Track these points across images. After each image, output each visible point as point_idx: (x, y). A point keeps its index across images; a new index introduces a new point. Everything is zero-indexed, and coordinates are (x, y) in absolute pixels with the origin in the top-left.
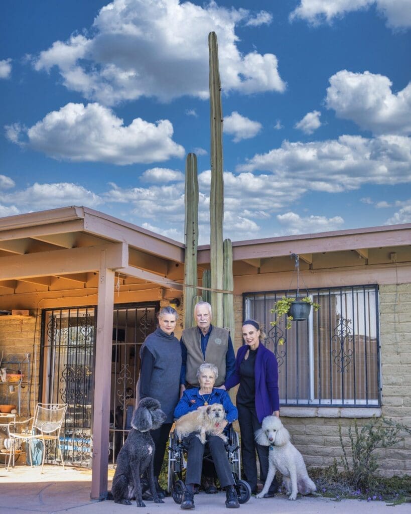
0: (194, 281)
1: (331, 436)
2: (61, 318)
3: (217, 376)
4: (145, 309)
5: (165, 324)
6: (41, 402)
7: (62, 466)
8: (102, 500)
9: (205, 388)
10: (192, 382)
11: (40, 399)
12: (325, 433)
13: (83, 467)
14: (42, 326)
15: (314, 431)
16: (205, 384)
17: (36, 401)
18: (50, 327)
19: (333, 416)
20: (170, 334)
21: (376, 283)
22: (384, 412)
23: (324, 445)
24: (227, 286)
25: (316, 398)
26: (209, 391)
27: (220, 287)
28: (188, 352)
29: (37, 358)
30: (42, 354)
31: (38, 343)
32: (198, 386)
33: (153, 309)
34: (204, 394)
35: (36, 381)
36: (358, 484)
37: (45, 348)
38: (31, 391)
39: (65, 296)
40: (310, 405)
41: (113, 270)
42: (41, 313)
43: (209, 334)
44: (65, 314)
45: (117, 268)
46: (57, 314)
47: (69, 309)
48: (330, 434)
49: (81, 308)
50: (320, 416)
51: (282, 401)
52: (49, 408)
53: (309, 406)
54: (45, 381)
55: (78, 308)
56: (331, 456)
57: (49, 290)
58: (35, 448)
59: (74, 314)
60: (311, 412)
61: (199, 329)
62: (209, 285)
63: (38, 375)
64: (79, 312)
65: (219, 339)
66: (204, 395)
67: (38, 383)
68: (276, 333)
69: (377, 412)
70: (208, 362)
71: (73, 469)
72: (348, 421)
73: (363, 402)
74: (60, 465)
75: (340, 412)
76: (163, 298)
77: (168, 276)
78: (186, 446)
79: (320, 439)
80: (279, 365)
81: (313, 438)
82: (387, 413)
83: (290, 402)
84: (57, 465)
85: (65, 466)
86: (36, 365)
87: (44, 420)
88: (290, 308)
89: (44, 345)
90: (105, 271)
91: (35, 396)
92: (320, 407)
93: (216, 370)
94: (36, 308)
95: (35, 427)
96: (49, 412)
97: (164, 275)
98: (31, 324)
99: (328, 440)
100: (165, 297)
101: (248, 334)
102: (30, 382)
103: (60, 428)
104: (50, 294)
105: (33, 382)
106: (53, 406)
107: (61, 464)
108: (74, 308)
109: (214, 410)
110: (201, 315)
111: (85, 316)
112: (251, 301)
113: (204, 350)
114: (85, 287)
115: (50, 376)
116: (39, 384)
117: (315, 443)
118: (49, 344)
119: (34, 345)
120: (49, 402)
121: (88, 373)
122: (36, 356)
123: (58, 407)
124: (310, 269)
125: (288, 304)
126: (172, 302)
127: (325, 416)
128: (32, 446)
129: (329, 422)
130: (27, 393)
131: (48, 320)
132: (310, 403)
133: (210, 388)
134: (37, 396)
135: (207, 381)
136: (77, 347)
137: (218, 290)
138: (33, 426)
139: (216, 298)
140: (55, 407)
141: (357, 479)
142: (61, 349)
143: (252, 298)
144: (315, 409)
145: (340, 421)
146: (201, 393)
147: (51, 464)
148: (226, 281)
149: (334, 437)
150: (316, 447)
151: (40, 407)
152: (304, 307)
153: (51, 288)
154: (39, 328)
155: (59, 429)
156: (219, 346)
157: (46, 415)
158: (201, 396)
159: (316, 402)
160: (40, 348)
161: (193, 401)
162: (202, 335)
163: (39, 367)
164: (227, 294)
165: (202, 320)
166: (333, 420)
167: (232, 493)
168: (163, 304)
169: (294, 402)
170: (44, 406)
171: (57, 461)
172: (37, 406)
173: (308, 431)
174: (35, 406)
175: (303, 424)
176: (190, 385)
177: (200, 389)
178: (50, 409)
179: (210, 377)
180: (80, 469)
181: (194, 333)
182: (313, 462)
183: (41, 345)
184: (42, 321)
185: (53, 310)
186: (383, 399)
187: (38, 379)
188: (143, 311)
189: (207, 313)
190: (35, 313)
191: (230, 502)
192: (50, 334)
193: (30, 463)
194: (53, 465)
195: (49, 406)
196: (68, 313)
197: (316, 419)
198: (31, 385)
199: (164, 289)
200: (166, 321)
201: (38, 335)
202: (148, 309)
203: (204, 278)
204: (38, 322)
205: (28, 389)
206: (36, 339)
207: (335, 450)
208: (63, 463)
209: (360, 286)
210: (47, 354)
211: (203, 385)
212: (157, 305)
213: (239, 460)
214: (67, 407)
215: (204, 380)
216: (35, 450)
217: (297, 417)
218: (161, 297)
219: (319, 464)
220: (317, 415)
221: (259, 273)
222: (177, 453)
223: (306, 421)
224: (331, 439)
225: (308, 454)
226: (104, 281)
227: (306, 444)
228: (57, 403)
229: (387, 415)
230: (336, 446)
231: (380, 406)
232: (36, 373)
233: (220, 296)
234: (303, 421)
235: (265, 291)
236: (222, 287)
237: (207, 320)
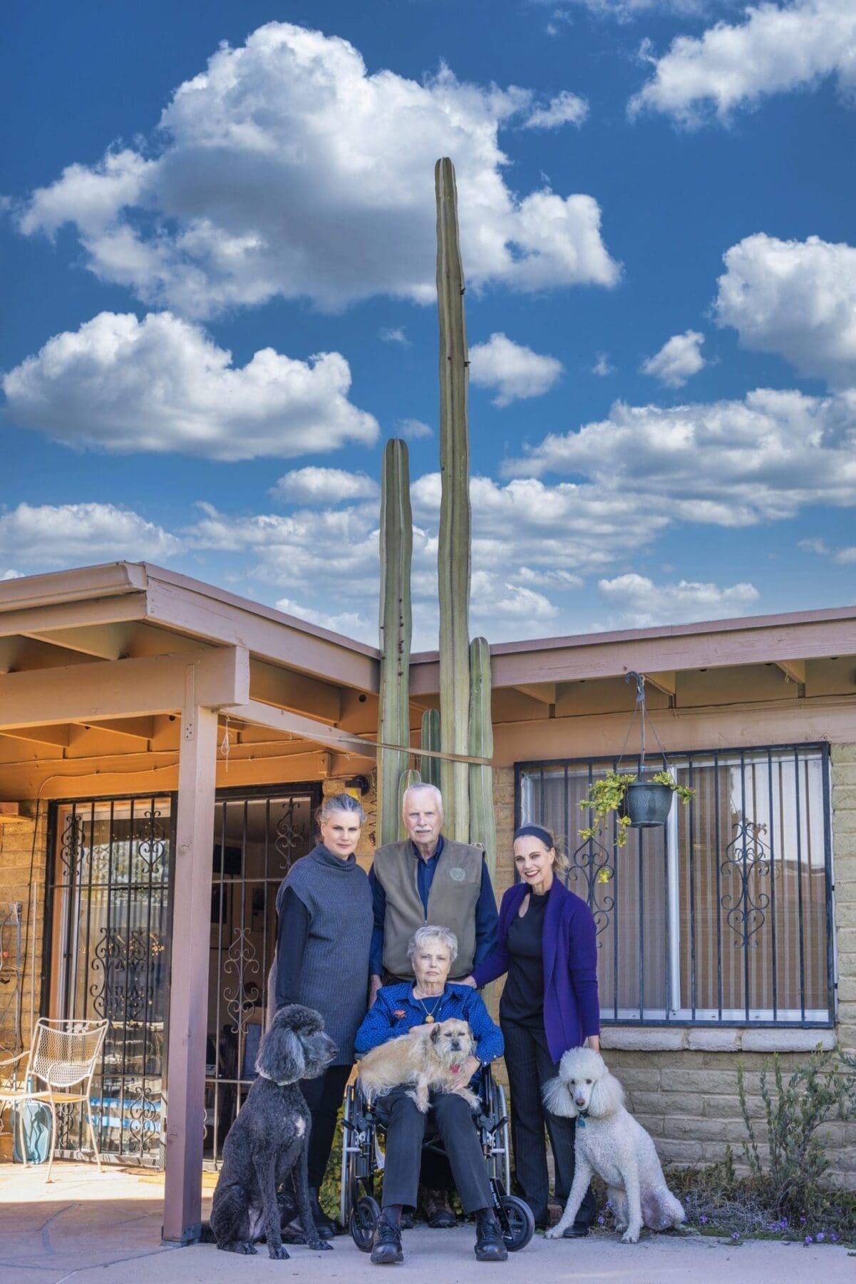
0: (402, 733)
1: (719, 1094)
2: (93, 821)
3: (456, 955)
4: (287, 800)
5: (336, 834)
6: (47, 1016)
7: (96, 1163)
8: (189, 1242)
9: (426, 982)
10: (397, 968)
11: (44, 1010)
12: (706, 1087)
13: (144, 1167)
14: (48, 841)
15: (681, 1083)
16: (428, 973)
17: (35, 1013)
18: (67, 842)
19: (725, 1049)
20: (345, 859)
21: (823, 740)
22: (842, 1039)
23: (703, 1115)
24: (478, 748)
25: (684, 1005)
26: (438, 991)
27: (462, 750)
28: (386, 899)
29: (37, 914)
30: (48, 904)
31: (39, 879)
32: (410, 979)
33: (308, 799)
34: (425, 996)
35: (34, 967)
36: (782, 1205)
37: (56, 891)
38: (24, 991)
39: (102, 770)
40: (670, 1022)
41: (214, 710)
42: (46, 810)
43: (436, 858)
44: (103, 811)
45: (224, 706)
46: (84, 812)
47: (112, 799)
48: (717, 1091)
49: (139, 797)
50: (693, 1047)
51: (606, 1014)
52: (65, 1030)
53: (667, 1024)
54: (56, 969)
55: (133, 798)
56: (720, 1141)
57: (64, 757)
58: (32, 1123)
59: (122, 811)
60: (673, 1039)
61: (414, 847)
62: (436, 745)
63: (39, 952)
64: (136, 807)
65: (459, 870)
66: (423, 1000)
67: (40, 971)
68: (592, 856)
69: (825, 1039)
70: (433, 923)
71: (122, 1171)
72: (757, 1059)
73: (794, 1015)
74: (91, 1162)
75: (740, 1038)
76: (330, 774)
77: (341, 724)
78: (384, 1117)
79: (694, 1101)
80: (598, 930)
81: (677, 1098)
82: (850, 1042)
83: (624, 1014)
84: (83, 1161)
85: (103, 1163)
86: (36, 930)
87: (53, 1057)
88: (625, 797)
89: (53, 882)
90: (196, 713)
91: (32, 1002)
92: (693, 1027)
93: (452, 942)
94: (35, 798)
95: (33, 1073)
96: (65, 1039)
97: (333, 722)
98: (22, 835)
99: (712, 1104)
100: (335, 773)
101: (527, 858)
102: (21, 969)
103: (91, 1075)
104: (69, 765)
105: (27, 971)
106: (74, 1024)
107: (93, 1159)
108: (122, 798)
109: (449, 1035)
110: (418, 814)
111: (148, 816)
112: (535, 782)
113: (424, 896)
114: (149, 750)
115: (68, 955)
116: (42, 975)
117: (683, 1110)
118: (64, 880)
119: (30, 885)
120: (66, 1017)
121: (156, 949)
122: (34, 908)
123: (86, 1028)
124: (671, 707)
125: (619, 789)
126: (349, 784)
127: (706, 1048)
128: (26, 1118)
129: (715, 1063)
130: (13, 995)
131: (64, 826)
132: (672, 1018)
133: (438, 983)
134: (38, 1002)
135: (432, 967)
136: (131, 889)
137: (459, 756)
138: (28, 1072)
139: (453, 776)
140: (78, 1027)
141: (780, 1195)
142: (93, 893)
143: (537, 775)
144: (682, 1031)
145: (741, 1058)
146: (418, 994)
147: (71, 1160)
148: (475, 735)
149: (727, 1097)
150: (685, 1120)
151: (45, 1027)
152: (658, 795)
153: (71, 751)
154: (41, 844)
155: (88, 1078)
156: (461, 886)
157: (57, 1047)
158: (419, 1001)
159: (685, 1015)
160: (44, 890)
161: (400, 1013)
162: (421, 861)
163: (41, 935)
164: (480, 765)
165: (419, 825)
166: (725, 1057)
167: (491, 1227)
168: (330, 788)
169: (632, 1014)
170: (54, 1026)
171: (85, 1154)
172: (38, 1024)
173: (666, 1082)
174: (32, 1023)
175: (655, 1066)
176: (393, 975)
177: (415, 984)
178: (69, 1033)
179: (440, 958)
180: (135, 1170)
181: (400, 855)
182: (679, 1155)
183: (46, 883)
184: (49, 828)
185: (75, 801)
186: (840, 1009)
187: (40, 962)
188: (284, 805)
189: (431, 809)
190: (34, 810)
191: (485, 1248)
192: (67, 859)
193: (22, 1159)
194: (75, 1161)
195: (66, 1024)
196: (110, 809)
197: (685, 1053)
198: (24, 975)
199: (332, 754)
200: (339, 828)
201: (40, 861)
202: (295, 800)
203: (426, 728)
204: (39, 830)
205: (17, 987)
206: (34, 870)
207: (730, 1127)
208: (98, 1157)
209: (786, 746)
210: (60, 904)
211: (422, 976)
212: (315, 790)
213: (507, 1150)
214: (106, 1026)
215: (425, 965)
216: (32, 1127)
217: (641, 1051)
218: (325, 773)
219: (691, 1159)
220: (687, 1047)
221: (552, 717)
222: (363, 1134)
223: (661, 1060)
224: (721, 1102)
225: (666, 1137)
226: (193, 734)
227: (663, 1114)
228: (85, 1018)
229: (849, 1046)
230: (732, 1116)
231: (833, 1024)
232: (35, 949)
233: (462, 769)
234: (655, 1059)
235: (566, 757)
236: (466, 750)
237: (431, 826)
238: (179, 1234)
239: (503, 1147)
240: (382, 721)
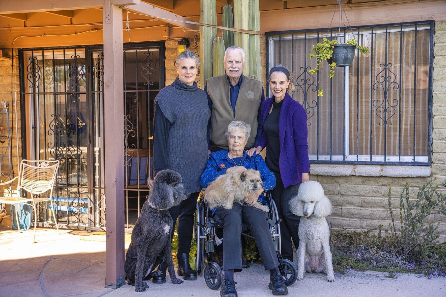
0: (213, 18)
1: (369, 196)
2: (43, 60)
3: (249, 135)
4: (147, 50)
6: (26, 159)
7: (56, 229)
8: (119, 286)
9: (233, 150)
11: (24, 155)
12: (363, 193)
13: (80, 230)
14: (20, 70)
15: (350, 191)
16: (234, 145)
17: (19, 157)
18: (30, 71)
19: (374, 175)
21: (431, 19)
22: (434, 171)
23: (361, 206)
24: (253, 26)
25: (351, 154)
26: (240, 154)
27: (245, 27)
28: (213, 106)
29: (17, 107)
30: (22, 103)
31: (16, 90)
32: (226, 148)
33: (158, 50)
34: (235, 157)
35: (17, 134)
36: (408, 254)
37: (26, 96)
38: (13, 146)
39: (46, 33)
40: (346, 162)
41: (121, 7)
42: (17, 54)
43: (239, 85)
44: (49, 55)
45: (126, 5)
46: (38, 55)
47: (53, 49)
48: (368, 195)
49: (68, 48)
50: (357, 175)
51: (312, 157)
52: (36, 165)
53: (344, 163)
54: (29, 134)
55: (65, 48)
56: (370, 219)
57: (25, 26)
58: (22, 211)
59: (59, 55)
60: (347, 170)
61: (228, 78)
62: (232, 24)
63: (19, 126)
64: (66, 53)
65: (251, 92)
66: (234, 159)
67: (21, 136)
68: (305, 80)
69: (424, 171)
70: (238, 120)
71: (70, 233)
72: (390, 180)
73: (408, 159)
74: (53, 228)
75: (382, 170)
76: (169, 38)
77: (174, 11)
78: (219, 221)
79: (357, 200)
81: (349, 198)
82: (438, 172)
83: (322, 158)
84: (49, 228)
85: (60, 229)
86: (17, 116)
87: (30, 178)
88: (333, 53)
89: (24, 91)
90: (111, 8)
91: (17, 151)
92: (357, 164)
94: (11, 47)
95: (21, 187)
96: (36, 170)
97: (170, 10)
98: (5, 67)
99: (366, 201)
100: (172, 36)
101: (278, 83)
102: (10, 135)
103: (52, 188)
104: (27, 30)
105: (14, 136)
106: (40, 163)
107: (54, 227)
108: (59, 48)
110: (232, 62)
111: (73, 58)
112: (275, 42)
114: (71, 24)
115: (35, 128)
116: (22, 138)
117: (351, 204)
118: (30, 90)
119: (12, 92)
120: (36, 159)
121: (80, 124)
122: (15, 104)
123: (48, 164)
124: (349, 3)
125: (331, 48)
126: (180, 43)
127: (364, 175)
128: (18, 209)
129: (367, 182)
130: (7, 148)
131: (28, 63)
132: (346, 160)
133: (239, 150)
134: (21, 151)
135: (235, 142)
136: (66, 94)
137: (244, 30)
138: (18, 186)
139: (241, 40)
140: (43, 164)
141: (408, 249)
142: (46, 96)
143: (278, 38)
144: (352, 167)
145: (382, 179)
146: (231, 156)
147: (43, 227)
148: (252, 19)
149: (374, 198)
150: (352, 208)
151: (26, 164)
152: (349, 51)
153: (28, 23)
154: (16, 71)
155: (50, 190)
156: (251, 101)
157: (32, 172)
158: (231, 159)
159: (353, 158)
160: (19, 95)
161: (223, 166)
162: (232, 86)
163: (20, 118)
164: (254, 35)
165: (232, 68)
166: (373, 179)
167: (279, 277)
168: (169, 44)
169: (327, 158)
170: (29, 163)
171: (50, 224)
172: (22, 163)
173: (342, 191)
174: (17, 160)
175: (337, 183)
177: (229, 151)
178: (38, 167)
179: (240, 138)
180: (76, 232)
181: (221, 84)
182: (349, 225)
183: (20, 92)
184: (19, 64)
185: (33, 50)
186: (434, 156)
187: (20, 131)
188: (145, 52)
190: (11, 54)
191: (278, 289)
192: (31, 79)
193: (17, 228)
194: (46, 228)
195: (36, 163)
196: (52, 54)
197: (353, 178)
198: (12, 138)
199: (170, 27)
200: (184, 68)
201: (16, 80)
202: (150, 50)
203: (225, 15)
204: (15, 64)
205: (9, 144)
206: (13, 85)
207: (375, 212)
208: (57, 226)
209: (411, 23)
210: (28, 102)
211: (231, 147)
212: (161, 45)
214: (58, 164)
215: (232, 141)
216: (22, 213)
217: (330, 176)
218: (166, 37)
219: (356, 227)
220: (354, 174)
221: (285, 8)
222: (208, 229)
223: (341, 180)
224: (371, 200)
225: (342, 216)
226: (110, 21)
227: (341, 206)
228: (46, 160)
229: (438, 174)
230: (376, 207)
231: (430, 163)
232: (17, 125)
233: (246, 37)
234: (337, 180)
235: (292, 29)
236: (248, 27)
237: (238, 68)
238: (115, 282)
239: (278, 233)
240: (203, 11)
